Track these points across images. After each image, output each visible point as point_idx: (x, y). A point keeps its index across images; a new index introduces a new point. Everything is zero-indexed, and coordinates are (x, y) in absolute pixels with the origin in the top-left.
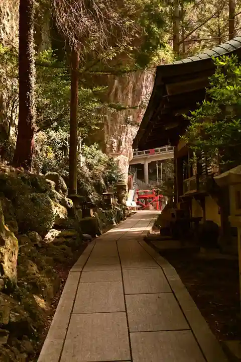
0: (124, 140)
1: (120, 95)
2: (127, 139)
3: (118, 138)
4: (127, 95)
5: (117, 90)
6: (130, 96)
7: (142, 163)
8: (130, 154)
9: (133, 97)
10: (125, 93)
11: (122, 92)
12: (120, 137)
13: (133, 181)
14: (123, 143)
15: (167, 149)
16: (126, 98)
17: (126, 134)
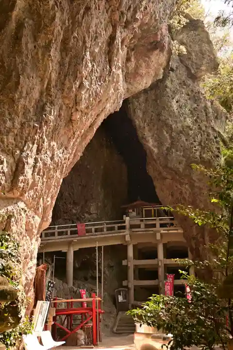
0: (31, 161)
1: (27, 42)
2: (40, 164)
3: (13, 154)
4: (47, 47)
5: (20, 26)
6: (55, 53)
7: (64, 250)
8: (45, 209)
9: (61, 64)
10: (41, 42)
11: (35, 39)
12: (22, 151)
13: (47, 279)
14: (28, 171)
15: (105, 230)
16: (43, 55)
17: (39, 151)
